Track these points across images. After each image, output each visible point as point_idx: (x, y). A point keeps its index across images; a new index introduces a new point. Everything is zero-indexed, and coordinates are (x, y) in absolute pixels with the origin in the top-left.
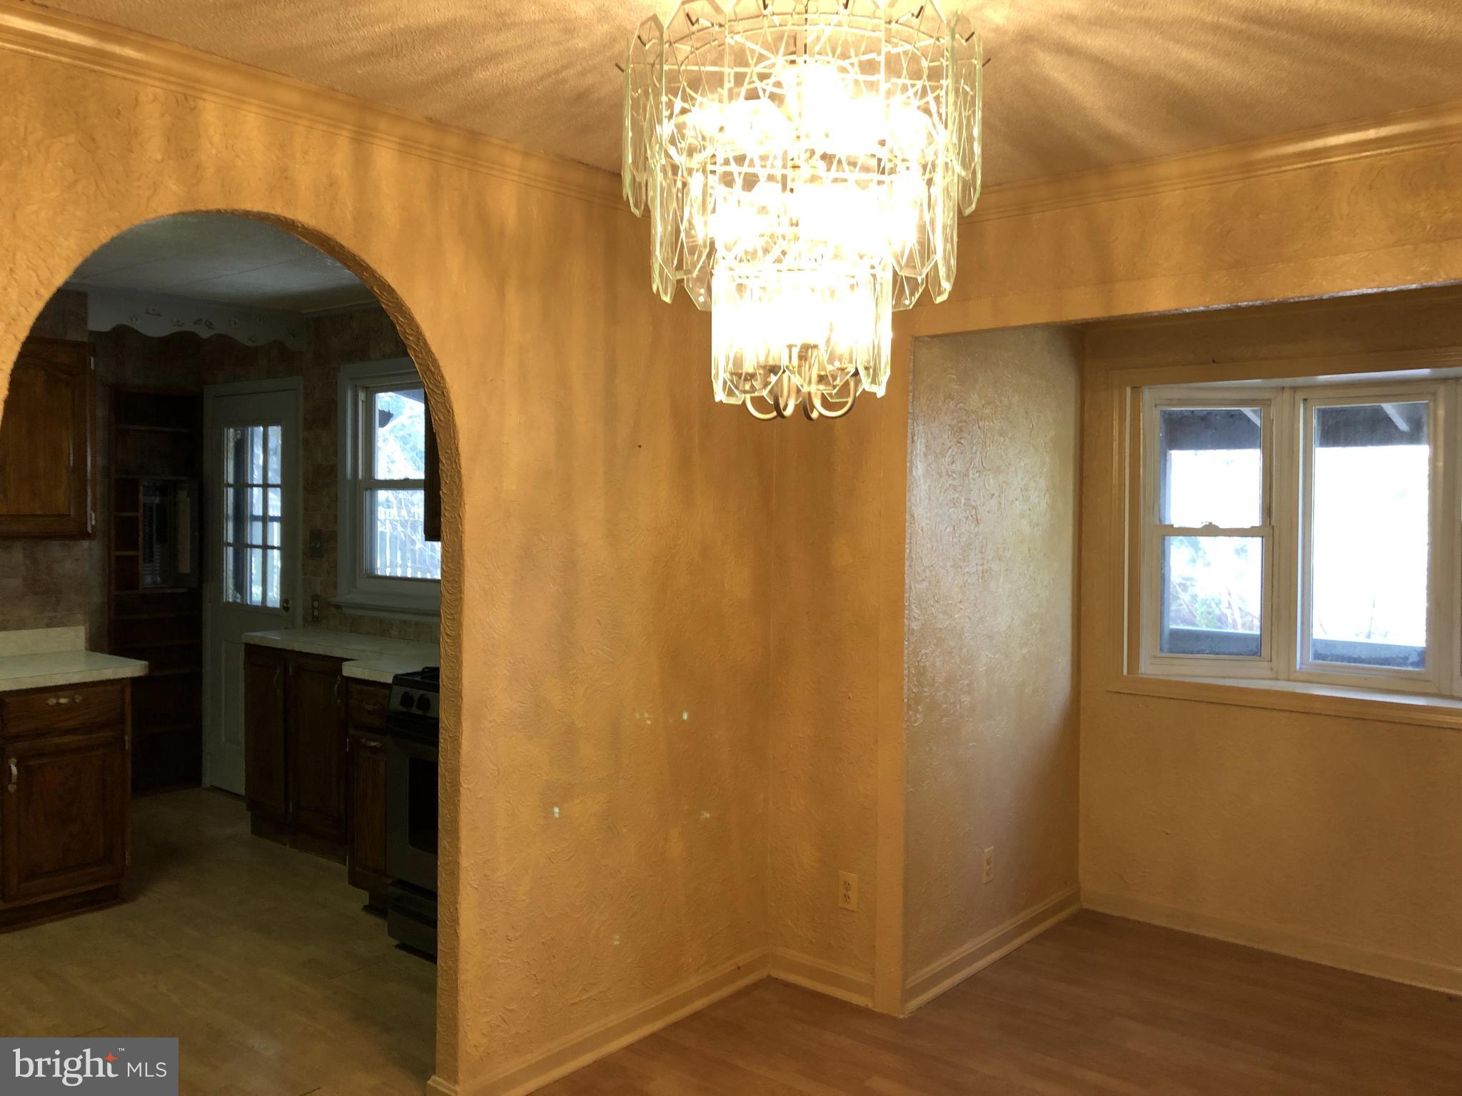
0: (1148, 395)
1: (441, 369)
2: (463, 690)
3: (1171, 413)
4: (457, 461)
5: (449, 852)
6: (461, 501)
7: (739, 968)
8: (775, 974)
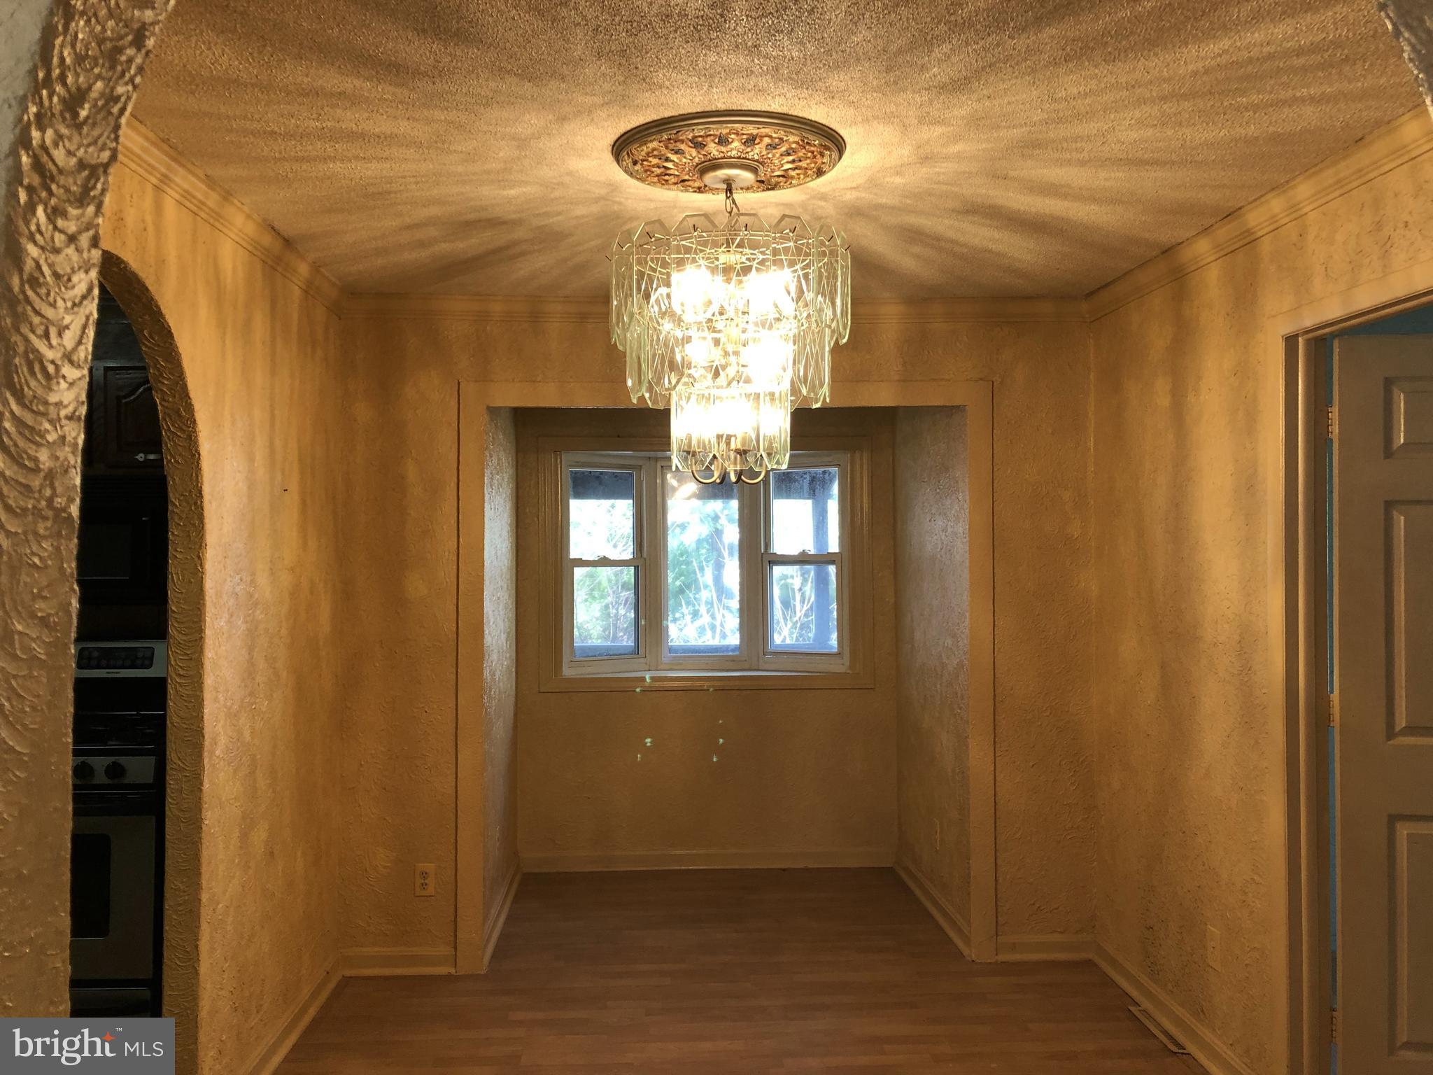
0: (566, 457)
1: (196, 414)
2: (205, 728)
3: (576, 473)
4: (199, 502)
5: (185, 892)
6: (201, 543)
7: (328, 973)
8: (348, 973)
